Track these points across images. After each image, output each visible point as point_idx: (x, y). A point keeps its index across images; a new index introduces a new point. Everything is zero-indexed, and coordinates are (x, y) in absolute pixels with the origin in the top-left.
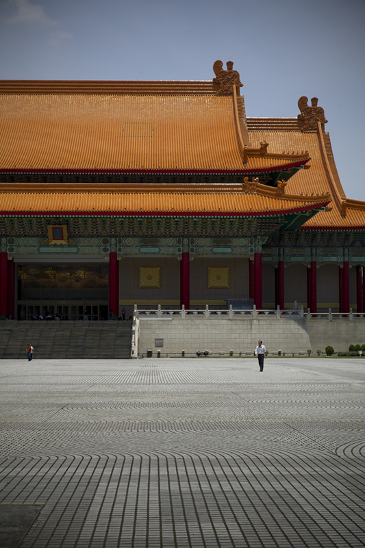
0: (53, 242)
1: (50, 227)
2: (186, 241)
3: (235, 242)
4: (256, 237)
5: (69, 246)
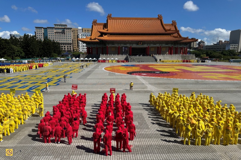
0: (139, 45)
1: (139, 43)
2: (161, 44)
3: (169, 44)
4: (172, 44)
5: (142, 45)
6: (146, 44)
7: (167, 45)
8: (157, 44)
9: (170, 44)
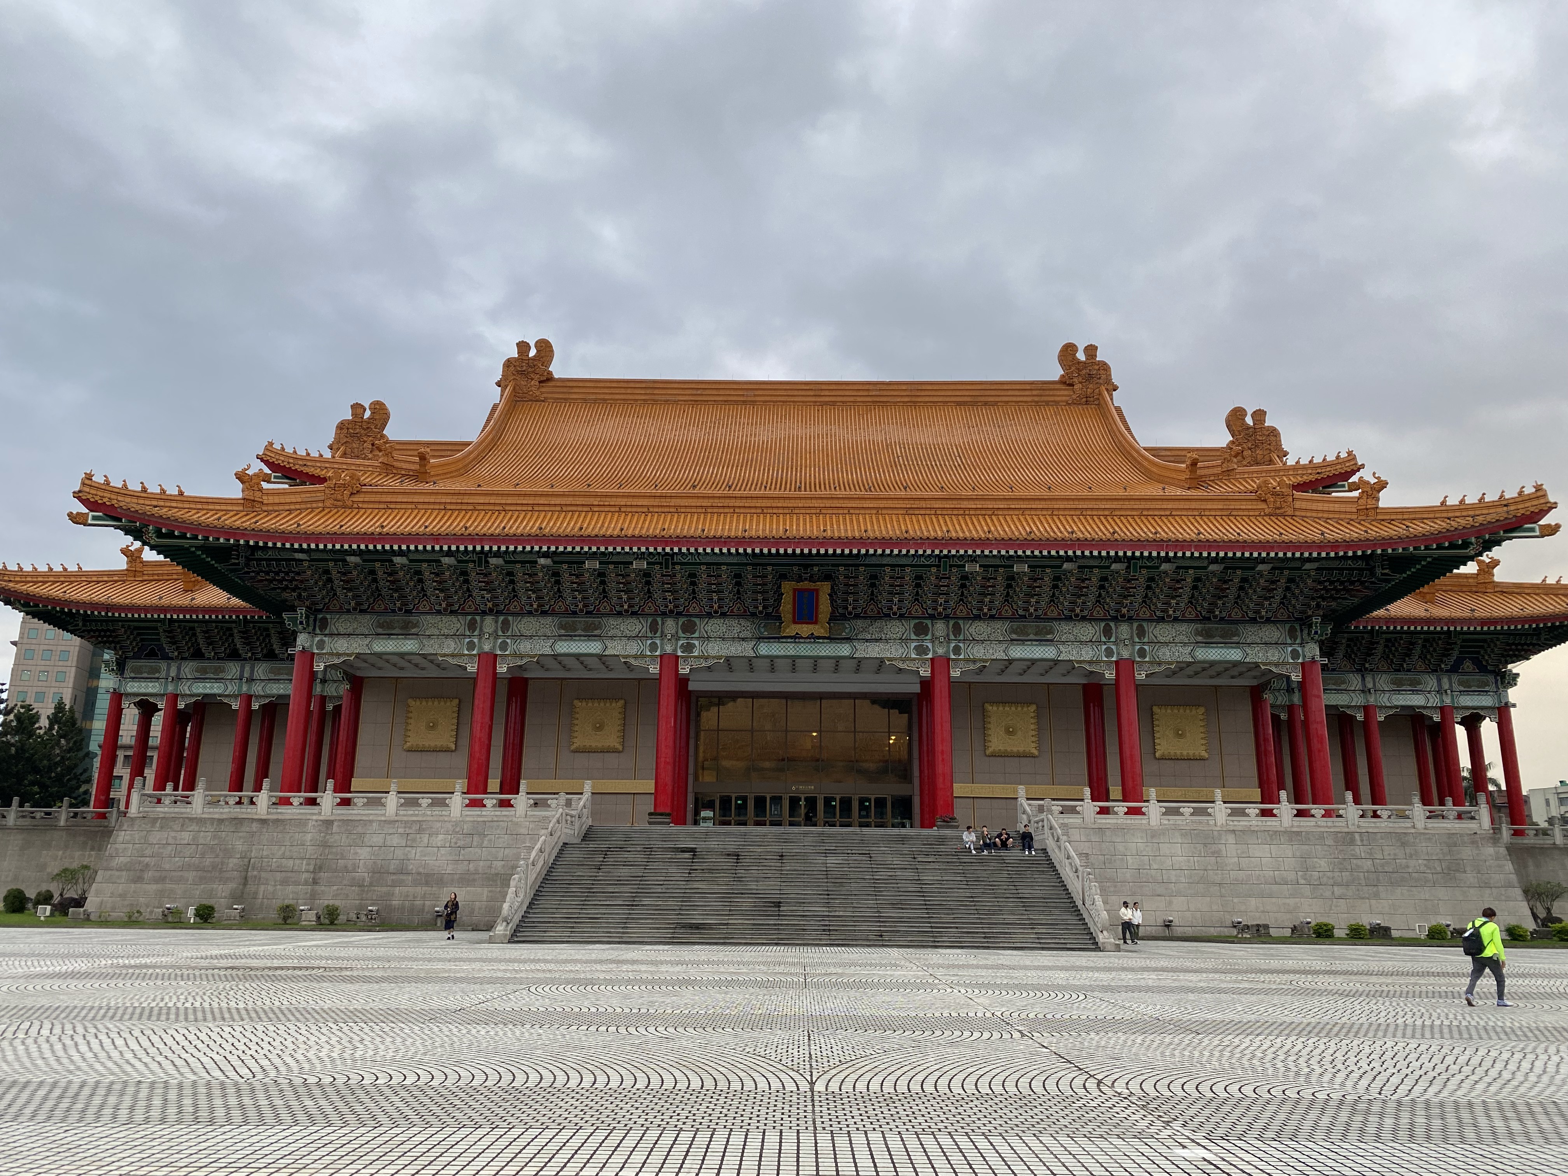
0: (793, 629)
1: (787, 587)
2: (1124, 630)
3: (1251, 633)
4: (1304, 622)
5: (831, 639)
6: (896, 629)
7: (1227, 639)
8: (1064, 630)
9: (1272, 633)
